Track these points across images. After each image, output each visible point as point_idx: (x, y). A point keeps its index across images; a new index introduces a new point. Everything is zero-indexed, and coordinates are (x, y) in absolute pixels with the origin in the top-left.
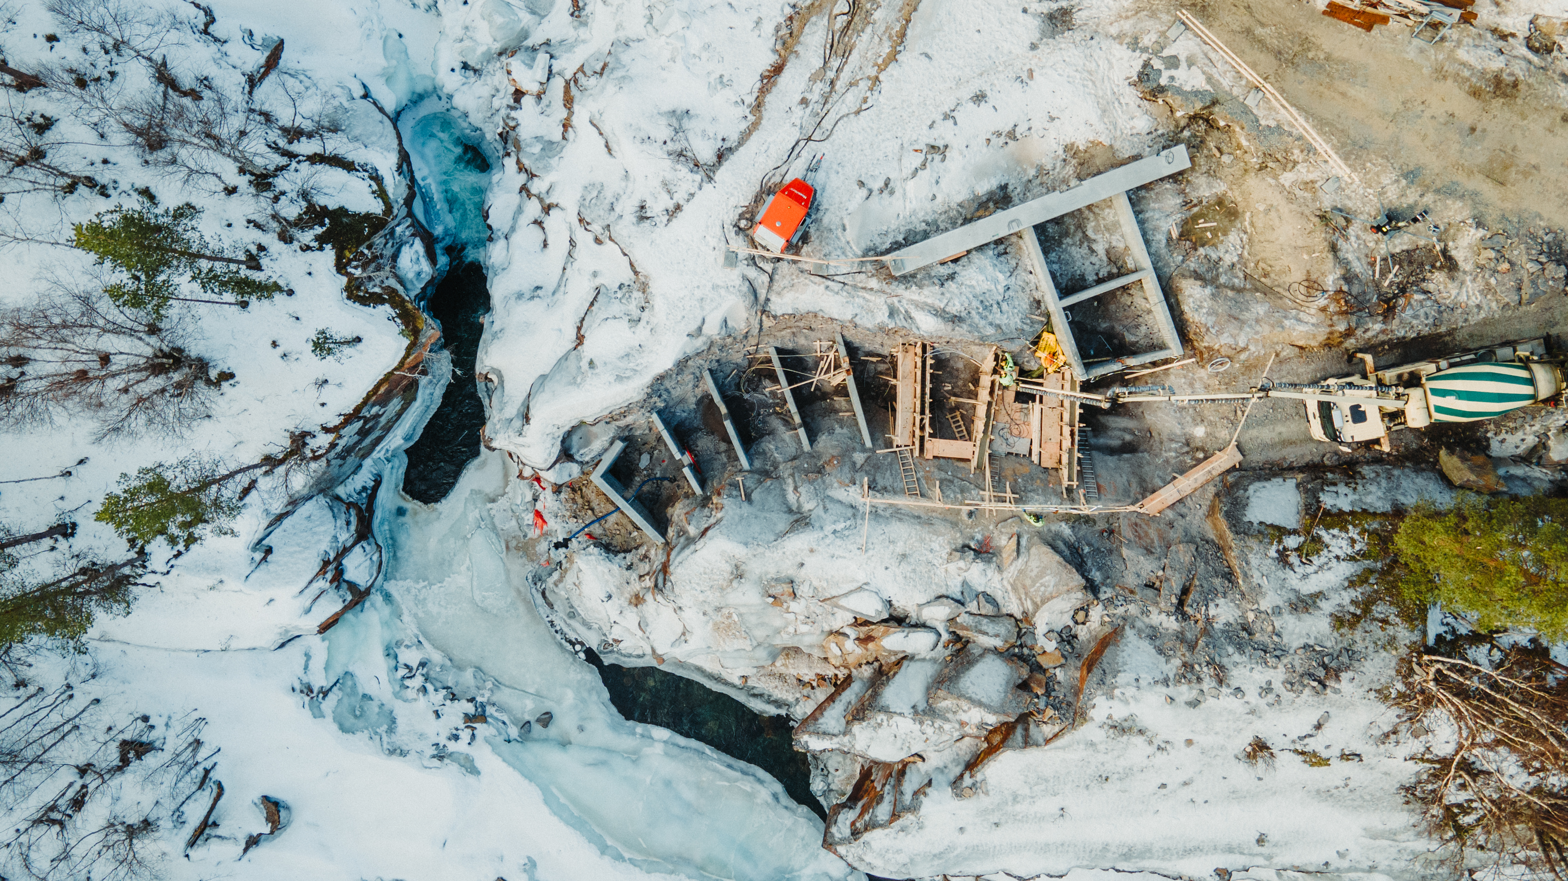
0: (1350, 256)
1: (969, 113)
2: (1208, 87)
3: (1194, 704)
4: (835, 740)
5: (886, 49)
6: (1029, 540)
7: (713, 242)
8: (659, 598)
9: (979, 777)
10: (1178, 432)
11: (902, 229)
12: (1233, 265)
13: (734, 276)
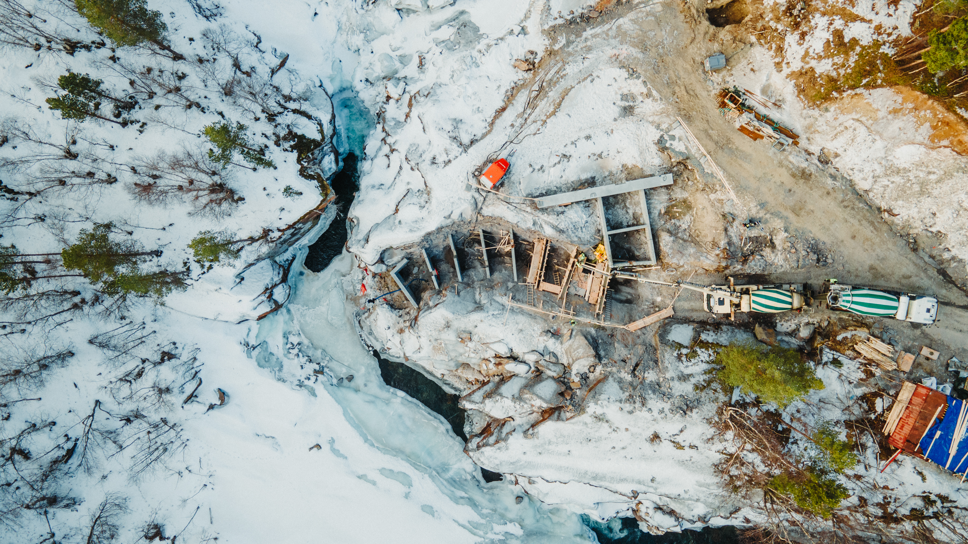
0: (732, 235)
1: (582, 143)
2: (686, 151)
3: (631, 412)
4: (477, 405)
5: (552, 109)
6: (577, 333)
7: (462, 179)
8: (411, 331)
9: (536, 430)
10: (650, 297)
11: (546, 188)
12: (685, 229)
13: (468, 195)
